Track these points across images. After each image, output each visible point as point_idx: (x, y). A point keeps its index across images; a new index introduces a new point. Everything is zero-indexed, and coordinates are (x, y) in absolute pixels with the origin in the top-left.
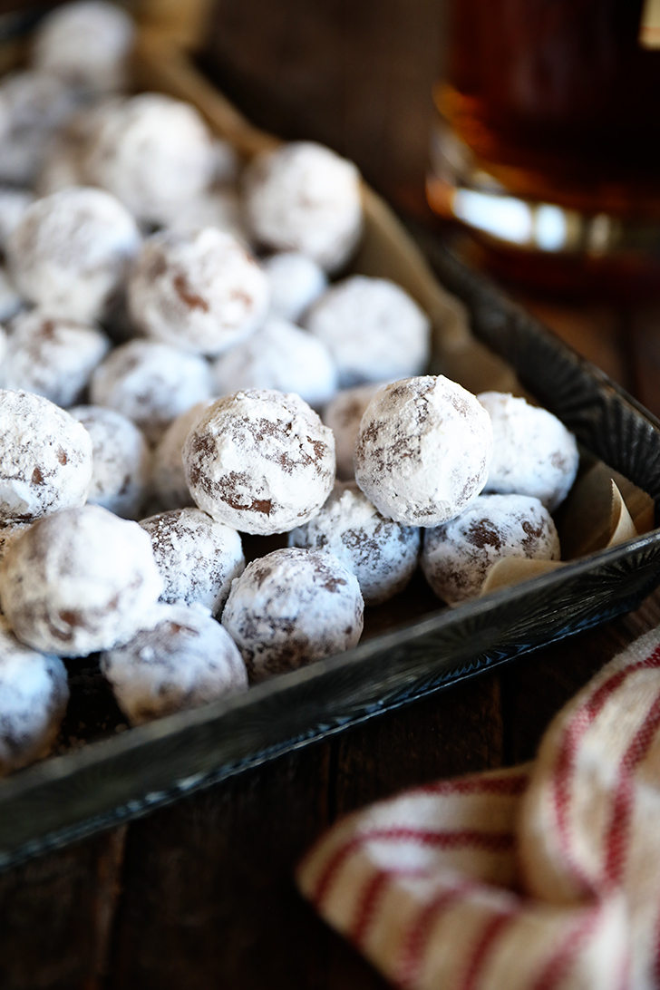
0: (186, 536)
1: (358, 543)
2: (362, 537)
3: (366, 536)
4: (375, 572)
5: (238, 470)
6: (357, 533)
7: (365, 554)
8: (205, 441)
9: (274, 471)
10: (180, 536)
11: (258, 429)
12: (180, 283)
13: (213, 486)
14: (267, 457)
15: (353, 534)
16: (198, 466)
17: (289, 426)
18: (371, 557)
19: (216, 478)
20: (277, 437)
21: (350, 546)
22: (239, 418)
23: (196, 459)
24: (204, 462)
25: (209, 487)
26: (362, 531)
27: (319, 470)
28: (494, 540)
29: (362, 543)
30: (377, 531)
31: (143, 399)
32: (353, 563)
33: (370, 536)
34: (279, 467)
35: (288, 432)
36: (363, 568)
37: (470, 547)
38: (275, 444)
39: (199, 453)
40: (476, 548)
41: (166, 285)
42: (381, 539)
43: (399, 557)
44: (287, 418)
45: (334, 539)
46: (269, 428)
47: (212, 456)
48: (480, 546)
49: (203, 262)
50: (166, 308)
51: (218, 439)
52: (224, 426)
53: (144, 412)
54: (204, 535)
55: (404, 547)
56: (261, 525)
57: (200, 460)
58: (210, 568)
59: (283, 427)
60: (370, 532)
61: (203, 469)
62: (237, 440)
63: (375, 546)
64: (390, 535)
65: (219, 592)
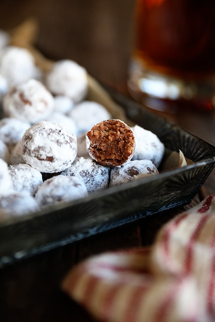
0: (21, 170)
1: (86, 175)
2: (87, 173)
3: (89, 173)
4: (92, 186)
5: (41, 145)
6: (85, 172)
7: (88, 179)
8: (29, 137)
9: (54, 146)
10: (18, 170)
11: (48, 132)
12: (22, 96)
13: (31, 152)
14: (52, 141)
15: (84, 172)
16: (26, 146)
17: (60, 131)
18: (91, 180)
19: (32, 148)
20: (55, 134)
21: (83, 176)
22: (41, 128)
23: (25, 143)
24: (28, 144)
25: (30, 153)
26: (87, 171)
27: (71, 146)
28: (137, 173)
29: (88, 175)
30: (93, 171)
31: (7, 135)
32: (84, 183)
33: (90, 173)
34: (56, 144)
35: (60, 133)
36: (88, 184)
37: (129, 177)
38: (55, 136)
39: (26, 141)
40: (131, 177)
41: (16, 96)
42: (95, 174)
43: (101, 181)
44: (59, 129)
45: (77, 174)
46: (52, 131)
47: (31, 141)
48: (132, 176)
49: (30, 89)
50: (16, 105)
51: (33, 135)
52: (36, 130)
53: (8, 140)
54: (28, 170)
55: (103, 178)
57: (27, 143)
58: (30, 182)
59: (58, 131)
60: (90, 171)
61: (28, 147)
62: (41, 135)
63: (92, 176)
64: (98, 172)
65: (33, 191)
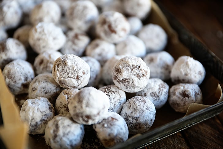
0: (113, 93)
1: (154, 95)
2: (155, 94)
3: (156, 94)
4: (158, 103)
5: (127, 78)
6: (154, 93)
7: (156, 99)
8: (118, 70)
9: (136, 79)
10: (111, 93)
11: (132, 67)
12: (110, 26)
13: (120, 81)
14: (134, 75)
15: (153, 93)
16: (116, 76)
17: (139, 67)
18: (157, 99)
19: (121, 79)
20: (136, 70)
21: (152, 96)
22: (127, 64)
23: (116, 74)
24: (118, 75)
25: (119, 81)
26: (155, 93)
27: (146, 78)
28: (188, 96)
29: (155, 96)
30: (159, 92)
32: (153, 101)
33: (157, 94)
34: (136, 78)
35: (139, 68)
36: (155, 102)
37: (182, 97)
38: (136, 71)
39: (117, 73)
40: (183, 98)
41: (106, 27)
42: (160, 95)
43: (164, 99)
44: (139, 64)
45: (148, 94)
46: (134, 67)
47: (120, 74)
48: (184, 97)
49: (115, 21)
50: (106, 33)
51: (122, 70)
52: (123, 66)
53: (100, 58)
54: (117, 93)
55: (165, 97)
56: (131, 90)
57: (117, 74)
58: (118, 102)
59: (138, 67)
60: (157, 93)
61: (118, 77)
62: (127, 70)
63: (158, 97)
64: (162, 94)
65: (121, 107)
